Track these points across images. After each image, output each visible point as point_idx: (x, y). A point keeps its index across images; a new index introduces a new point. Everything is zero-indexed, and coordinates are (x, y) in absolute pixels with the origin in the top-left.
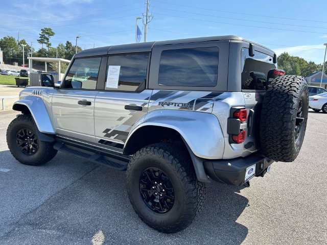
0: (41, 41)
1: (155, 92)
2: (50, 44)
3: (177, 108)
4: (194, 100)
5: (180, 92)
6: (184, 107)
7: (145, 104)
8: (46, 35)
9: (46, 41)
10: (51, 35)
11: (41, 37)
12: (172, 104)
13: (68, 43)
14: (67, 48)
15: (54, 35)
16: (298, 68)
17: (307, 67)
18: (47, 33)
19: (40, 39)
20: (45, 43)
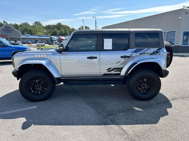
1: (134, 49)
3: (148, 55)
4: (154, 52)
5: (146, 49)
6: (151, 54)
7: (132, 55)
12: (146, 53)
16: (68, 31)
17: (71, 31)
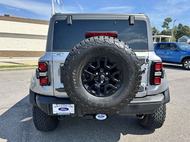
0: (163, 26)
2: (169, 27)
8: (167, 22)
9: (166, 26)
10: (170, 22)
11: (164, 24)
13: (180, 24)
14: (179, 28)
15: (172, 21)
18: (168, 21)
19: (163, 25)
20: (166, 27)
